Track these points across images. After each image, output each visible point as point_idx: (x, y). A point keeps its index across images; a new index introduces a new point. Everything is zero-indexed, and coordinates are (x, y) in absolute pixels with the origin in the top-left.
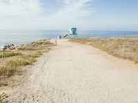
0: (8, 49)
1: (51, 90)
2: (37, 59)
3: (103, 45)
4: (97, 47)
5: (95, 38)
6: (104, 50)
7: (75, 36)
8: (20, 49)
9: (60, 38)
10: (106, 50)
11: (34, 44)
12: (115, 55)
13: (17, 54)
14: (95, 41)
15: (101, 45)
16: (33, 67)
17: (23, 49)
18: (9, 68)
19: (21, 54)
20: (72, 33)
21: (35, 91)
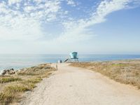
0: (7, 74)
2: (36, 85)
3: (105, 70)
4: (98, 71)
5: (96, 62)
6: (106, 75)
7: (76, 61)
8: (20, 74)
9: (61, 62)
10: (108, 75)
11: (34, 69)
12: (117, 80)
13: (17, 80)
14: (96, 65)
15: (102, 69)
16: (33, 94)
17: (23, 74)
18: (8, 94)
19: (20, 80)
20: (72, 57)
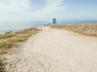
1: (39, 55)
2: (28, 38)
3: (75, 29)
4: (70, 30)
5: (69, 25)
6: (76, 32)
7: (55, 24)
9: (44, 26)
11: (26, 30)
13: (15, 36)
14: (69, 27)
15: (73, 29)
16: (26, 43)
17: (19, 33)
20: (52, 22)
21: (27, 57)
